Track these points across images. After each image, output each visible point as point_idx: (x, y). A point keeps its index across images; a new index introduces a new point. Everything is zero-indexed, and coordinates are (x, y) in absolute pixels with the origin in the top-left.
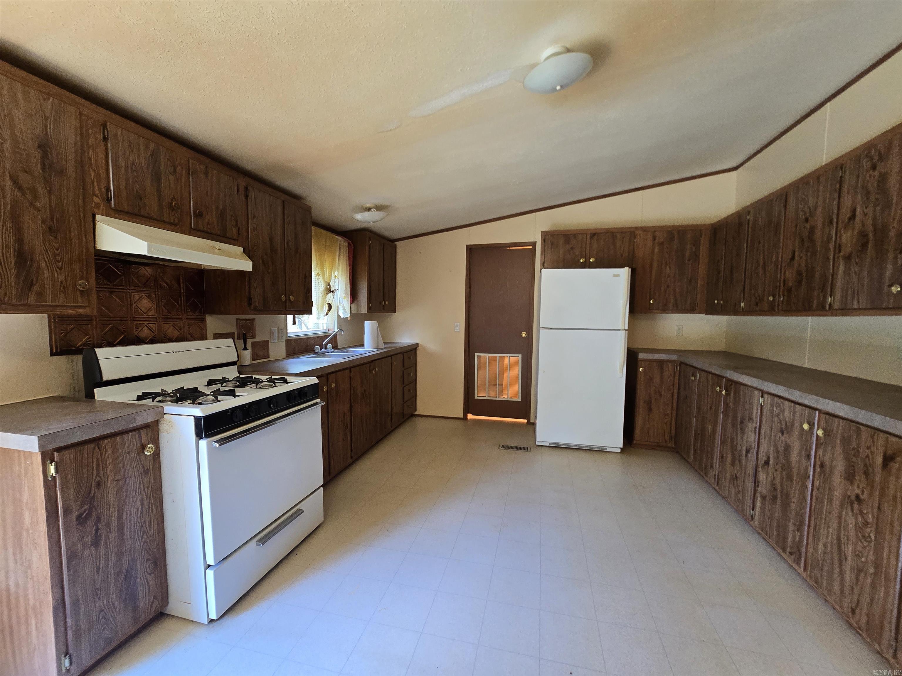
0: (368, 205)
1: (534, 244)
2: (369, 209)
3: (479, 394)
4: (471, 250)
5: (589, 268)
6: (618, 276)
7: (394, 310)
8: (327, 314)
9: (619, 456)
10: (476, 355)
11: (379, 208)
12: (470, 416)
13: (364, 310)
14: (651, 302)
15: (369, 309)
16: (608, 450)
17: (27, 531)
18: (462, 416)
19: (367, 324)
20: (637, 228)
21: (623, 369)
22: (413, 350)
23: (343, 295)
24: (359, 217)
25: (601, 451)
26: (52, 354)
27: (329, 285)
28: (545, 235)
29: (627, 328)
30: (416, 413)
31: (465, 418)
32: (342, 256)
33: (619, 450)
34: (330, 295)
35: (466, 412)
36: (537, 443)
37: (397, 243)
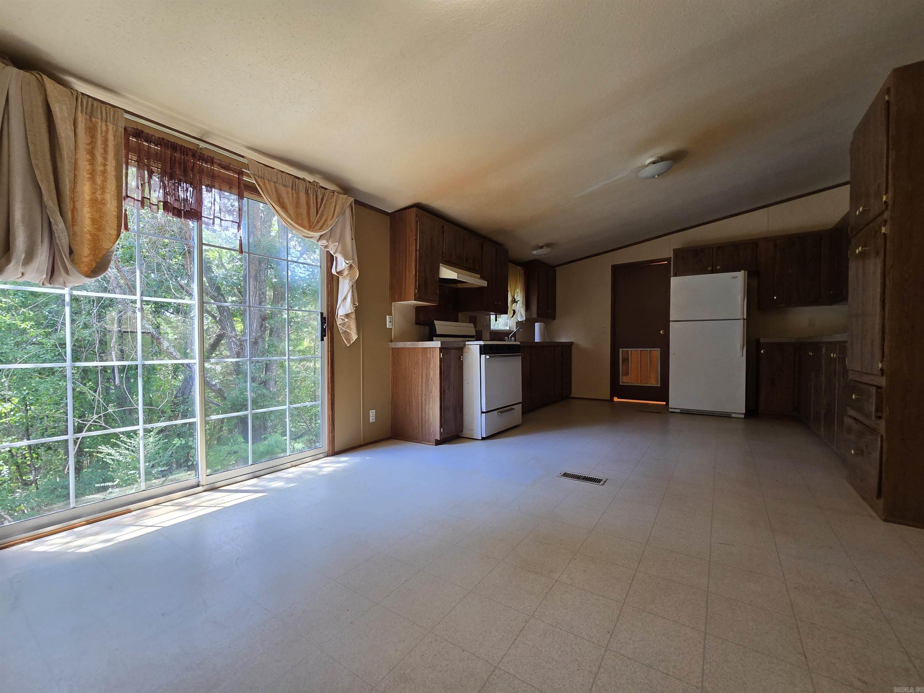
0: (541, 245)
1: (669, 260)
2: (542, 247)
3: (624, 380)
4: (616, 269)
5: (716, 273)
6: (736, 277)
7: (554, 319)
8: (512, 317)
9: (743, 420)
10: (621, 350)
11: (548, 245)
12: (616, 399)
13: (535, 315)
14: (775, 298)
15: (538, 315)
16: (733, 415)
17: (432, 378)
18: (608, 398)
19: (537, 325)
20: (759, 239)
21: (743, 350)
22: (569, 346)
23: (521, 305)
24: (535, 252)
25: (726, 416)
26: (416, 324)
27: (514, 298)
28: (676, 252)
29: (745, 317)
30: (571, 396)
31: (612, 400)
32: (520, 280)
33: (743, 416)
34: (515, 304)
35: (613, 395)
36: (670, 410)
37: (557, 268)
